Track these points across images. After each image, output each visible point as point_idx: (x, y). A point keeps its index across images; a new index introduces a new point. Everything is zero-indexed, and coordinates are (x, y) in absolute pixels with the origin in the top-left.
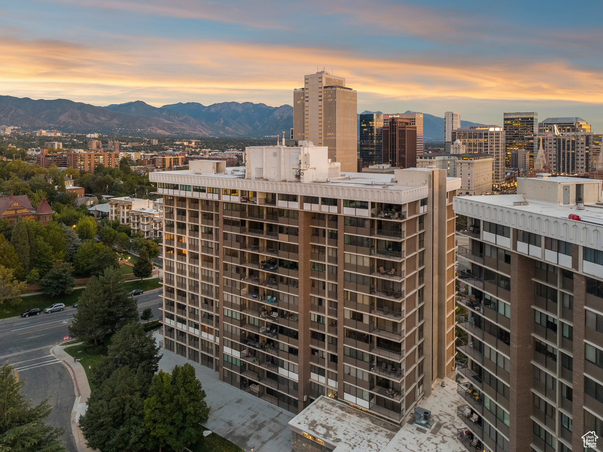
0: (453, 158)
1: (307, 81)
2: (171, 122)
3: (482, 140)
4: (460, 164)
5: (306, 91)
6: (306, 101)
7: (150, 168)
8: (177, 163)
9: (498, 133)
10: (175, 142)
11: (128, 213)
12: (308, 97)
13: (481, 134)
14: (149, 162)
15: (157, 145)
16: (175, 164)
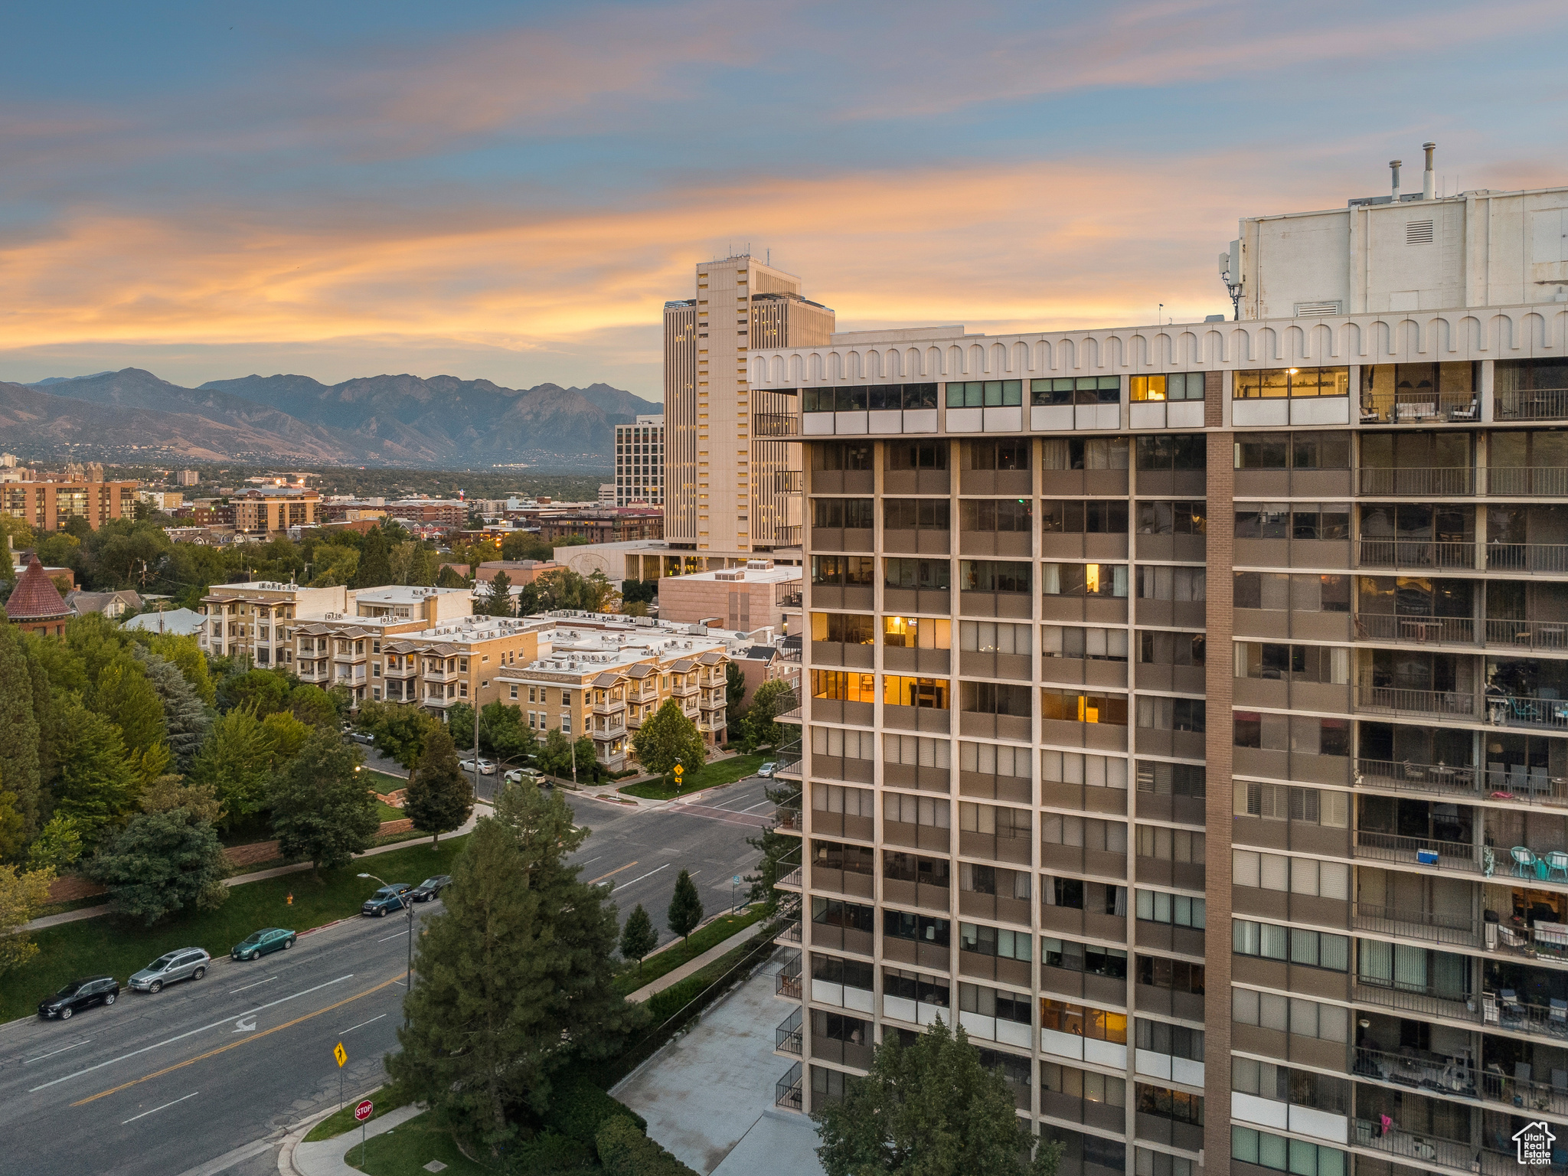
1: (703, 281)
2: (227, 427)
5: (702, 308)
6: (701, 335)
7: (221, 532)
8: (300, 519)
10: (248, 477)
11: (280, 631)
12: (706, 325)
14: (213, 516)
15: (197, 486)
16: (296, 522)
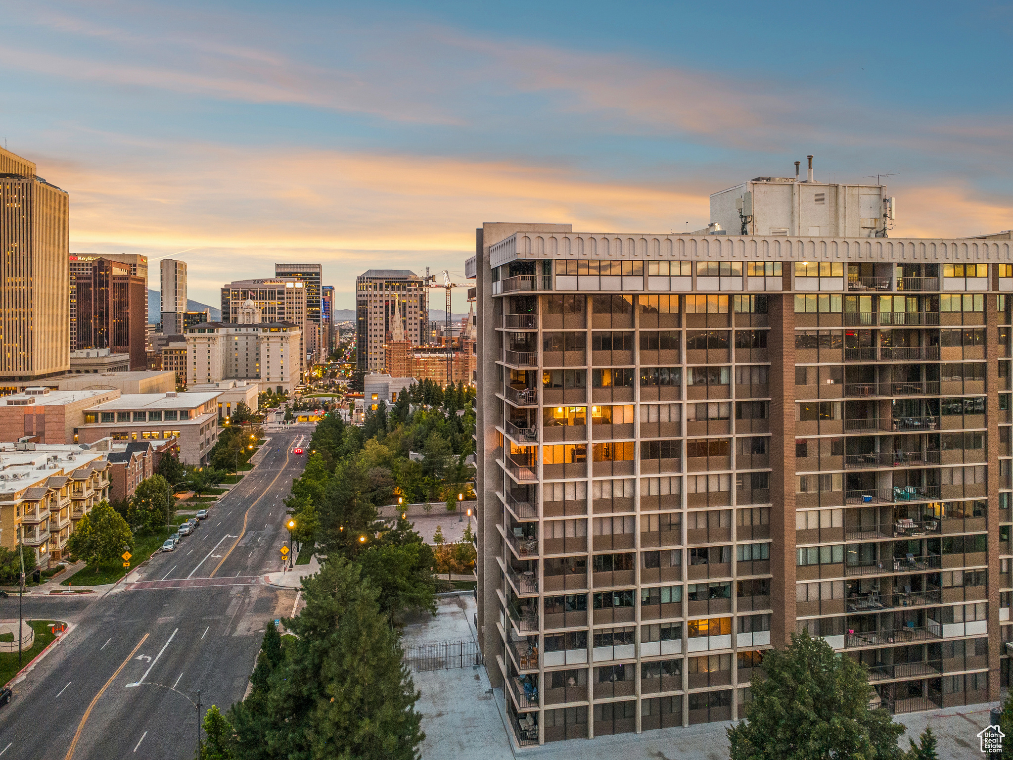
0: (243, 330)
3: (276, 303)
4: (265, 340)
9: (299, 292)
13: (272, 293)
